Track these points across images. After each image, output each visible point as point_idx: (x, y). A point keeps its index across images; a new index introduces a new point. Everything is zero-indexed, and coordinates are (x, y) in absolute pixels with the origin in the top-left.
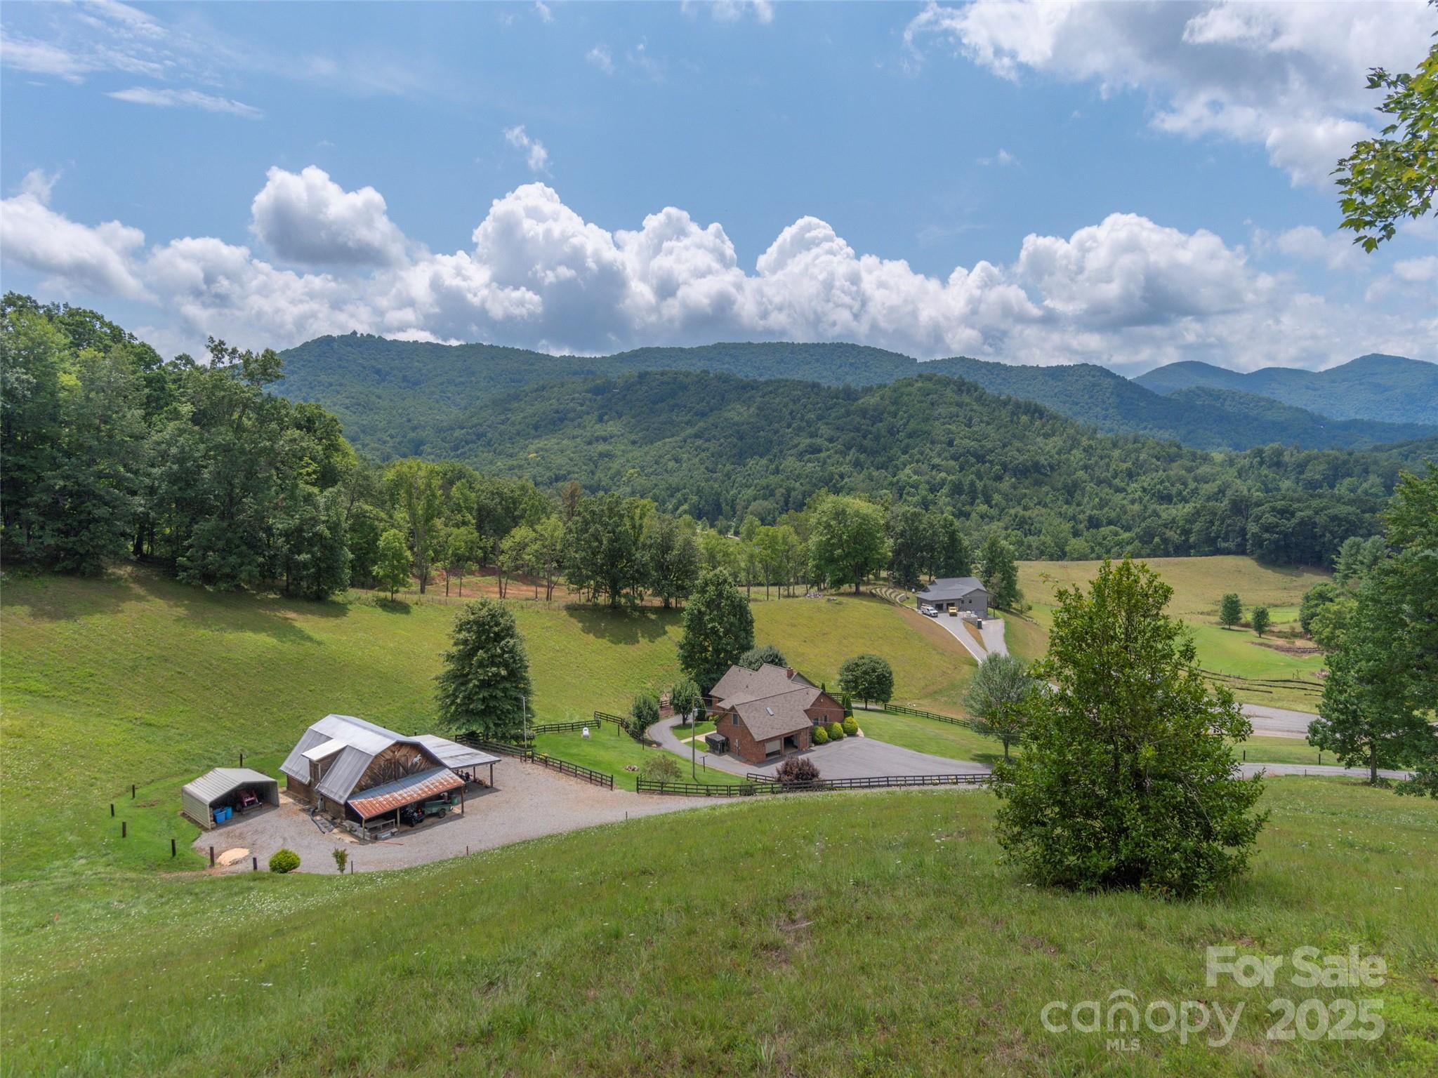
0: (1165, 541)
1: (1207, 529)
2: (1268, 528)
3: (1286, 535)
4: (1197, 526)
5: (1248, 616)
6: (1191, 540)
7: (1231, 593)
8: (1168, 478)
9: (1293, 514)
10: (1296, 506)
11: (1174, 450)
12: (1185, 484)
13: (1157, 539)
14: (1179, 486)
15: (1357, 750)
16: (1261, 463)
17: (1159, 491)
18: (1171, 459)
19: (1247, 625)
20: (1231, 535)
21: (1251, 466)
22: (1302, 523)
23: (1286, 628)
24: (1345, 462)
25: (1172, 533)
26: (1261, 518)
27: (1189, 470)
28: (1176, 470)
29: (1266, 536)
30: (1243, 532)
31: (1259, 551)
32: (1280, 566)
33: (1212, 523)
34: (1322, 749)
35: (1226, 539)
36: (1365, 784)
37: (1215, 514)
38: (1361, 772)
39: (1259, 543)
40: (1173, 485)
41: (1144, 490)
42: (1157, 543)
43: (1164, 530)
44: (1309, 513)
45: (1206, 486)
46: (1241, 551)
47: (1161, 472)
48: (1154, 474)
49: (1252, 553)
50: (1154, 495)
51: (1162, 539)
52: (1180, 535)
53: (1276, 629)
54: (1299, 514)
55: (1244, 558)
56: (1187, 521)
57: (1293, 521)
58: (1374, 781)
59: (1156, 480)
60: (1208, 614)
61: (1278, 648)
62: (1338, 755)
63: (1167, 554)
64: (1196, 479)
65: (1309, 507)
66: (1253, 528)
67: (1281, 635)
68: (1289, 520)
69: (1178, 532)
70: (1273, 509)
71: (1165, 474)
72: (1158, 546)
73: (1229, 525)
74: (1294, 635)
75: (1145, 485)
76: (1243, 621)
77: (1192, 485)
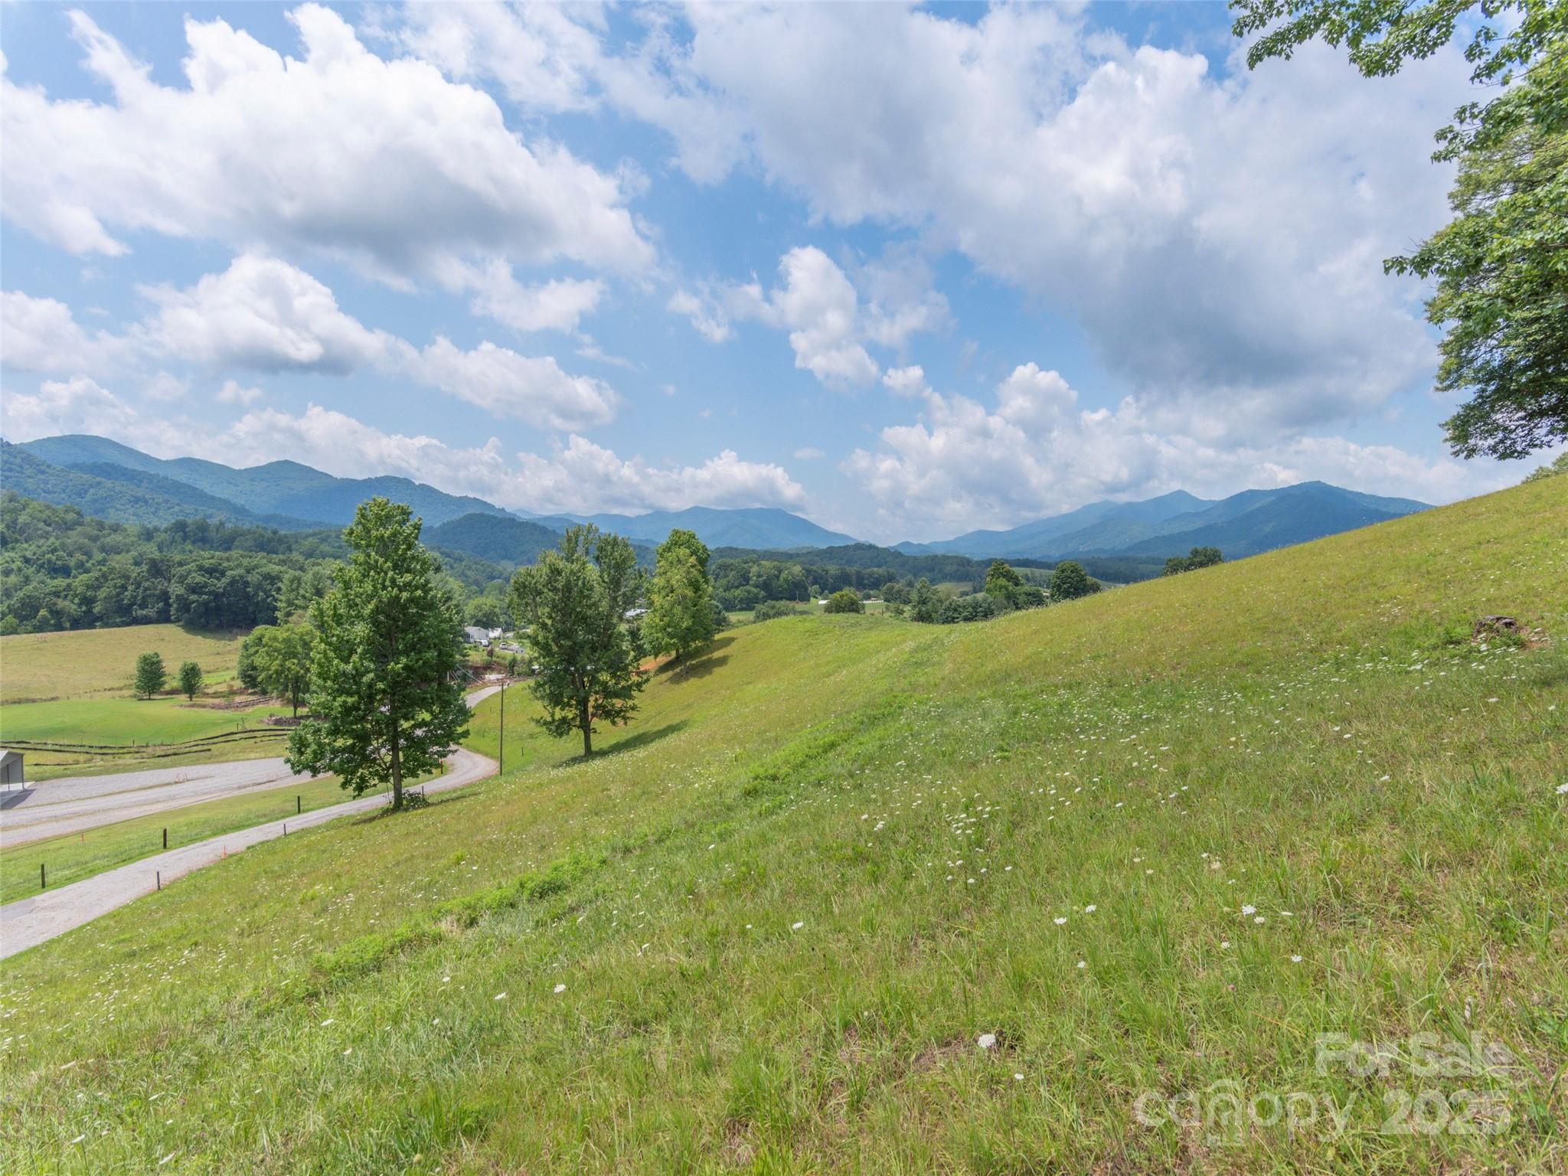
0: (56, 613)
1: (118, 595)
2: (194, 589)
3: (217, 596)
4: (102, 594)
5: (173, 681)
6: (95, 611)
7: (149, 653)
8: (63, 547)
9: (223, 574)
10: (225, 564)
11: (71, 516)
12: (88, 554)
13: (44, 612)
14: (79, 556)
16: (185, 538)
17: (49, 561)
18: (68, 527)
19: (173, 692)
20: (149, 600)
21: (173, 540)
22: (233, 582)
23: (223, 688)
24: (270, 540)
25: (67, 603)
26: (186, 578)
27: (95, 539)
28: (74, 537)
29: (193, 597)
30: (165, 596)
31: (186, 615)
32: (211, 631)
33: (124, 588)
35: (143, 606)
37: (128, 578)
39: (184, 606)
40: (70, 555)
41: (27, 561)
42: (44, 616)
43: (54, 599)
44: (242, 571)
45: (118, 558)
46: (163, 618)
47: (52, 539)
48: (42, 541)
49: (178, 620)
50: (42, 566)
51: (51, 612)
52: (80, 605)
53: (210, 691)
54: (229, 573)
55: (169, 625)
56: (88, 587)
57: (223, 580)
59: (44, 548)
60: (120, 689)
61: (213, 707)
63: (61, 628)
64: (103, 549)
65: (240, 566)
66: (176, 589)
67: (216, 695)
68: (218, 579)
69: (77, 601)
70: (201, 568)
71: (57, 543)
72: (46, 620)
73: (146, 589)
74: (233, 692)
75: (29, 554)
76: (167, 687)
77: (98, 555)
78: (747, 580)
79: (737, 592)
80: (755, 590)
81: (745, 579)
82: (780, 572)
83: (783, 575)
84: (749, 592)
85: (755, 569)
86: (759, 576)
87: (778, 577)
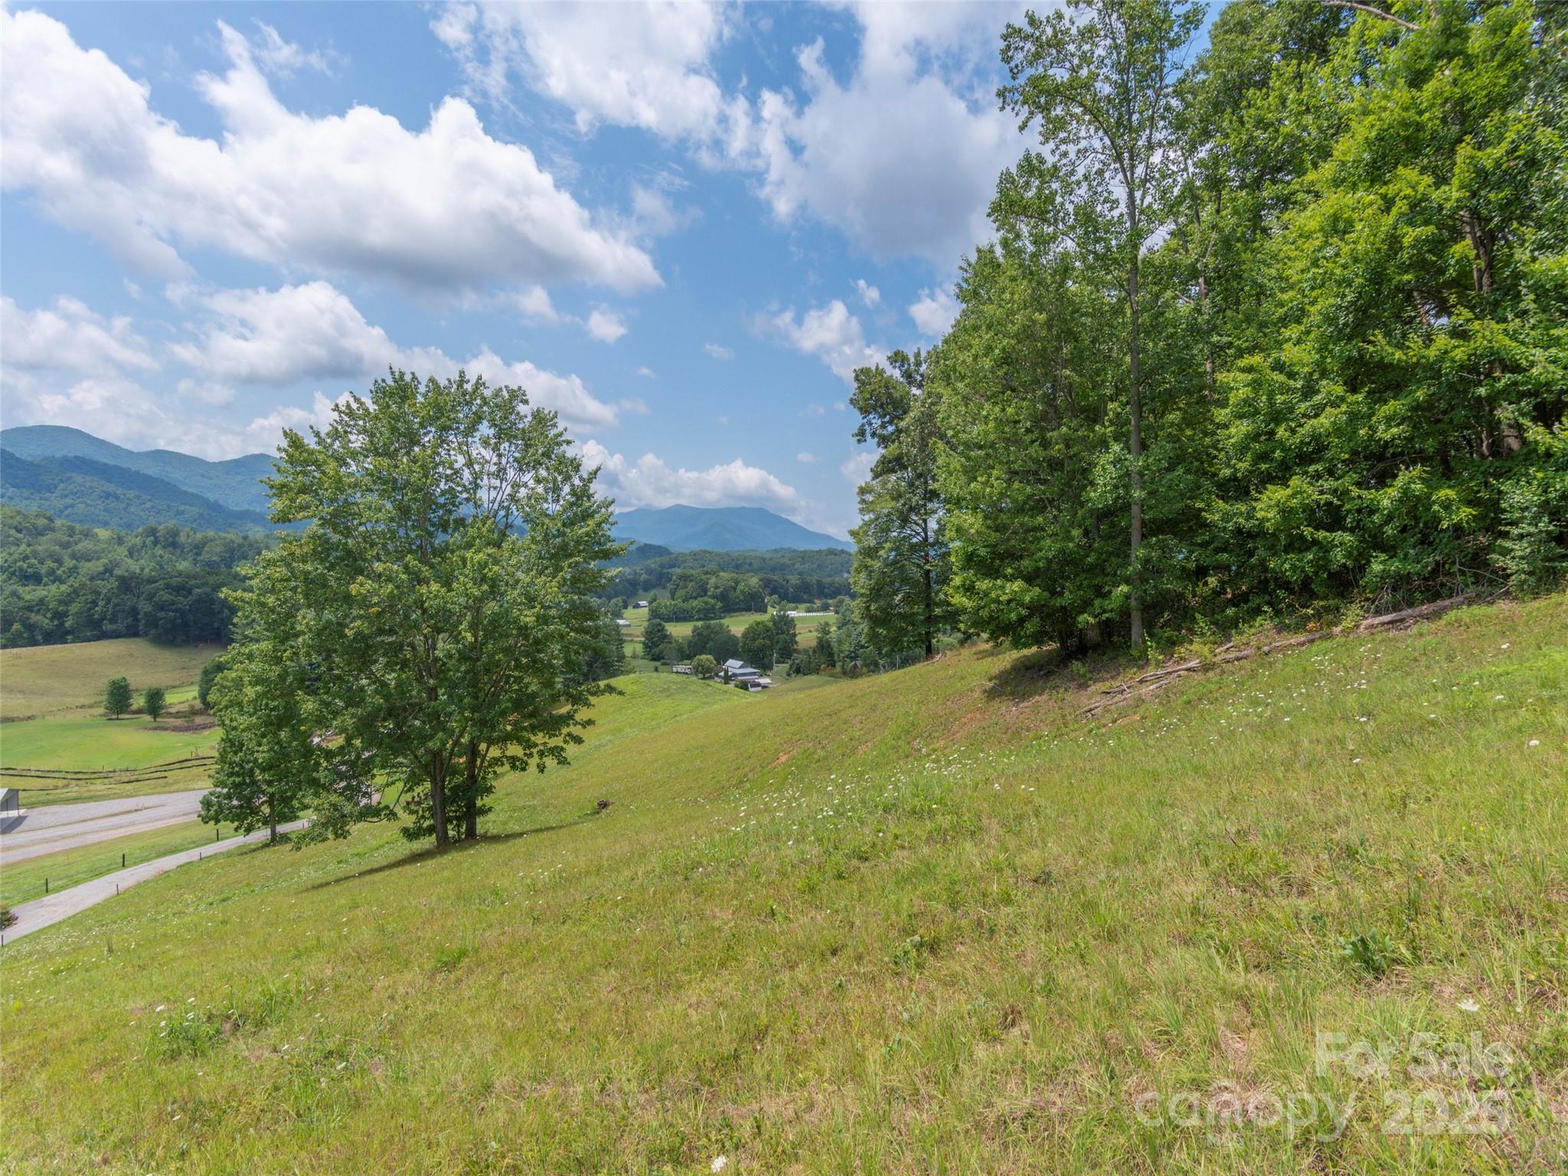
0: (30, 627)
1: (90, 609)
2: (162, 607)
3: (182, 613)
4: (74, 608)
5: (139, 701)
6: (67, 625)
7: (117, 677)
8: (35, 554)
9: (190, 592)
10: (192, 582)
11: (42, 522)
12: (59, 561)
13: (16, 626)
14: (50, 564)
15: (255, 811)
16: (156, 543)
17: (21, 569)
18: (39, 532)
19: (139, 711)
20: (120, 615)
21: (144, 545)
22: (199, 600)
23: (184, 708)
24: (240, 546)
25: (40, 617)
26: (154, 596)
27: (66, 546)
28: (45, 544)
29: (162, 614)
30: (134, 612)
31: (153, 631)
32: (178, 646)
33: (95, 603)
34: (217, 821)
35: (113, 621)
36: (266, 846)
37: (99, 594)
38: (262, 834)
39: (153, 622)
40: (41, 562)
42: (17, 630)
43: (28, 614)
44: (207, 589)
45: (89, 565)
46: (132, 633)
47: (23, 547)
48: (13, 549)
49: (146, 634)
50: (13, 573)
51: (24, 625)
52: (52, 619)
53: (173, 710)
54: (196, 591)
55: (137, 640)
56: (60, 602)
57: (190, 598)
58: (276, 840)
59: (16, 556)
60: (91, 706)
61: (175, 729)
62: (236, 824)
63: (33, 643)
64: (74, 556)
65: (206, 584)
66: (145, 607)
67: (178, 715)
68: (185, 597)
69: (49, 615)
70: (168, 586)
71: (29, 550)
72: (19, 634)
73: (116, 605)
74: (194, 712)
76: (135, 707)
77: (69, 563)
78: (705, 591)
79: (695, 603)
80: (712, 601)
81: (703, 590)
82: (737, 583)
83: (741, 587)
84: (706, 603)
85: (713, 580)
86: (717, 587)
87: (735, 589)
